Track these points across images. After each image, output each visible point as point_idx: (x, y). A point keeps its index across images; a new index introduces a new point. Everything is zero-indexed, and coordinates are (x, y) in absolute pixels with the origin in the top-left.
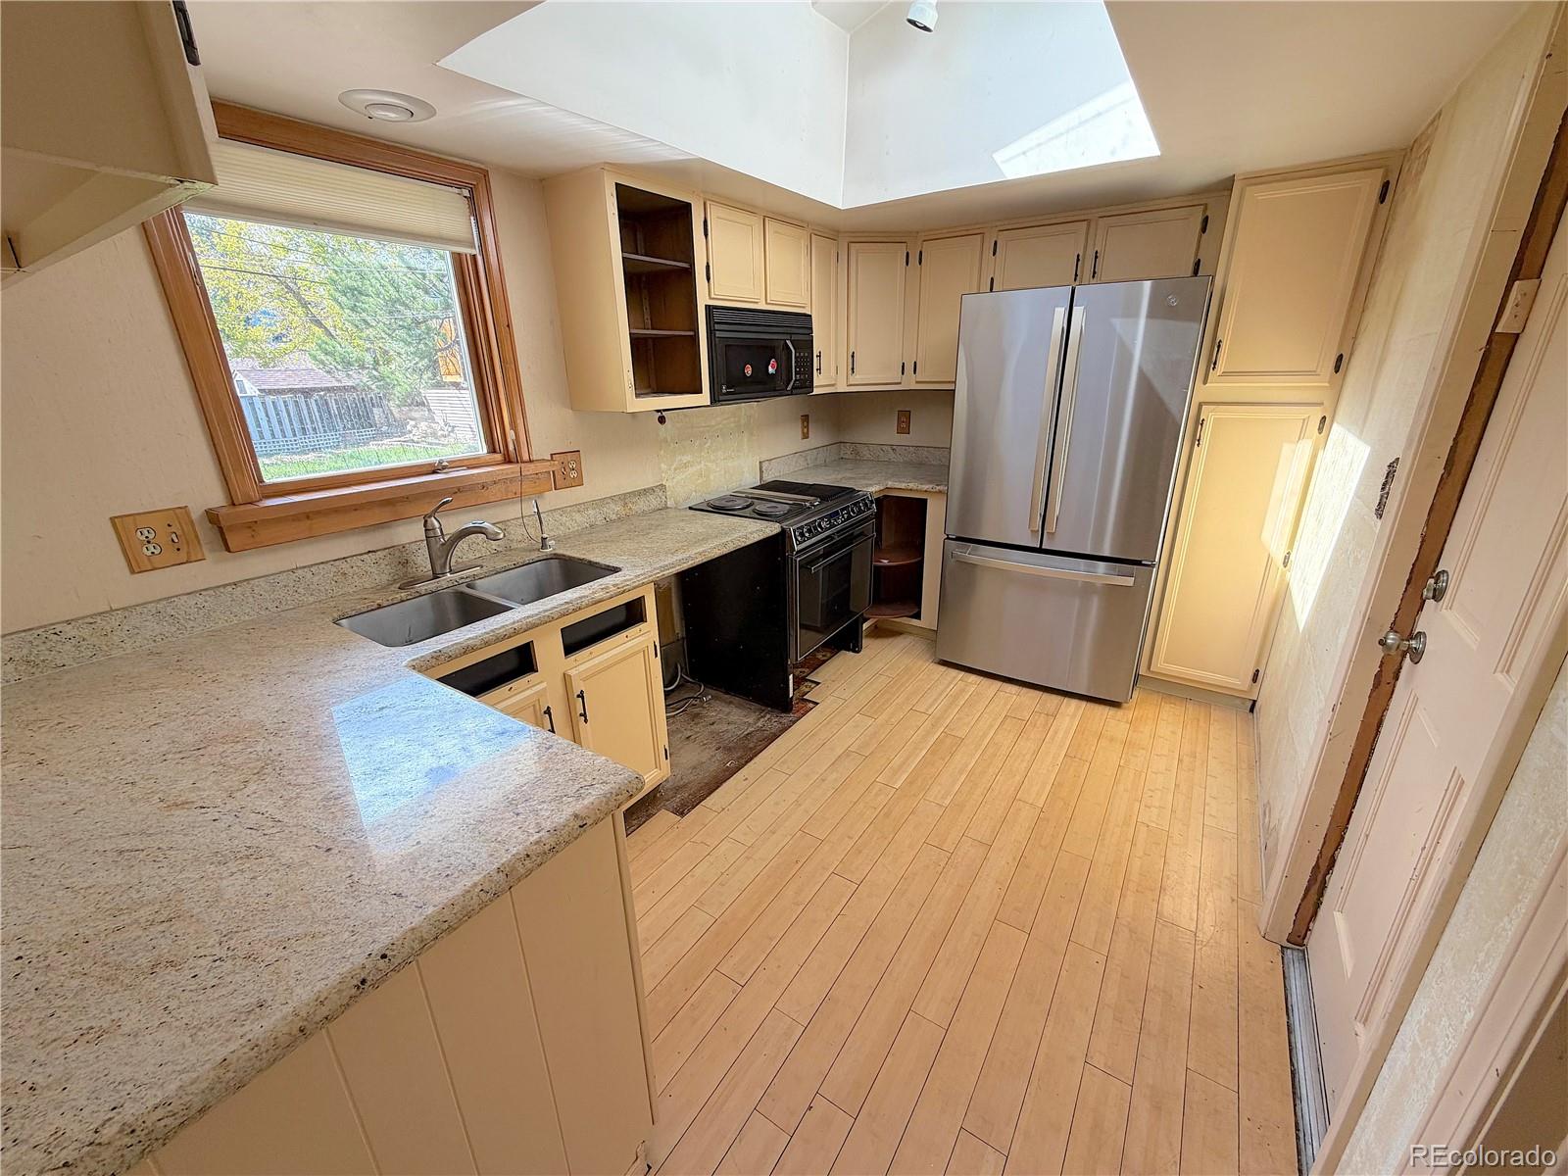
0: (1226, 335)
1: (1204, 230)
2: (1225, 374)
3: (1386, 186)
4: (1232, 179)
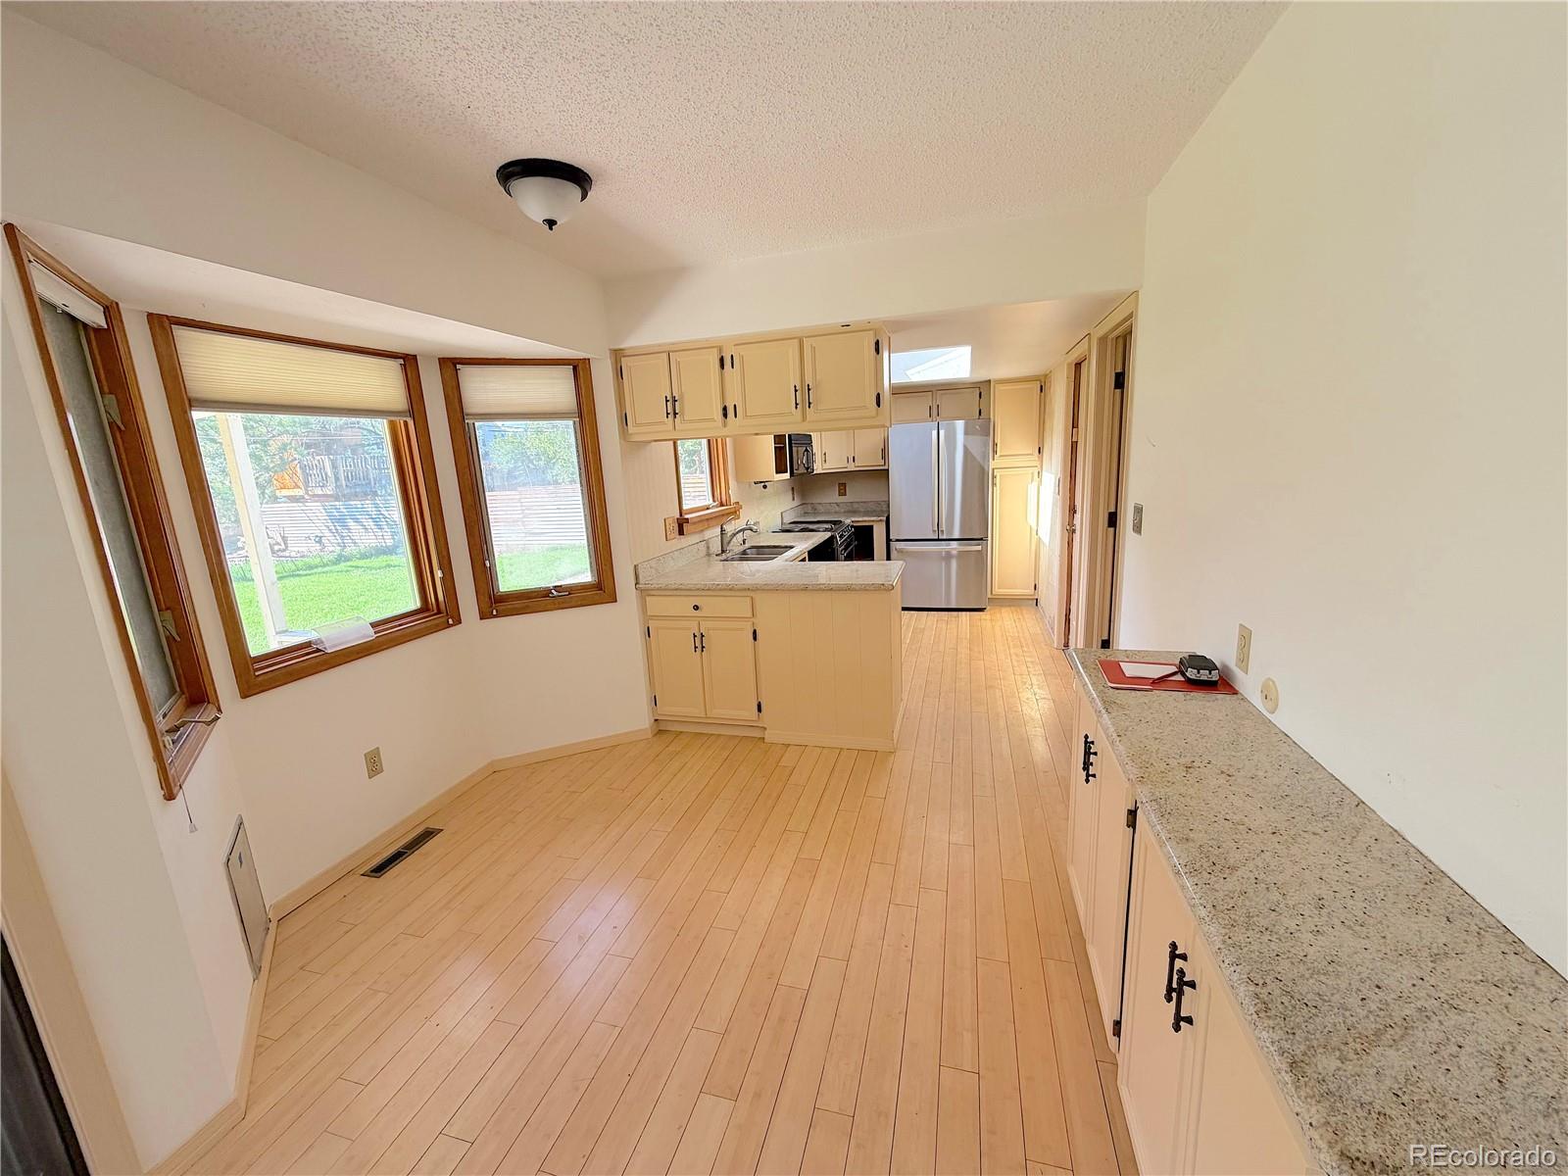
0: (998, 441)
1: (980, 397)
2: (1001, 456)
3: (1041, 387)
4: (990, 381)
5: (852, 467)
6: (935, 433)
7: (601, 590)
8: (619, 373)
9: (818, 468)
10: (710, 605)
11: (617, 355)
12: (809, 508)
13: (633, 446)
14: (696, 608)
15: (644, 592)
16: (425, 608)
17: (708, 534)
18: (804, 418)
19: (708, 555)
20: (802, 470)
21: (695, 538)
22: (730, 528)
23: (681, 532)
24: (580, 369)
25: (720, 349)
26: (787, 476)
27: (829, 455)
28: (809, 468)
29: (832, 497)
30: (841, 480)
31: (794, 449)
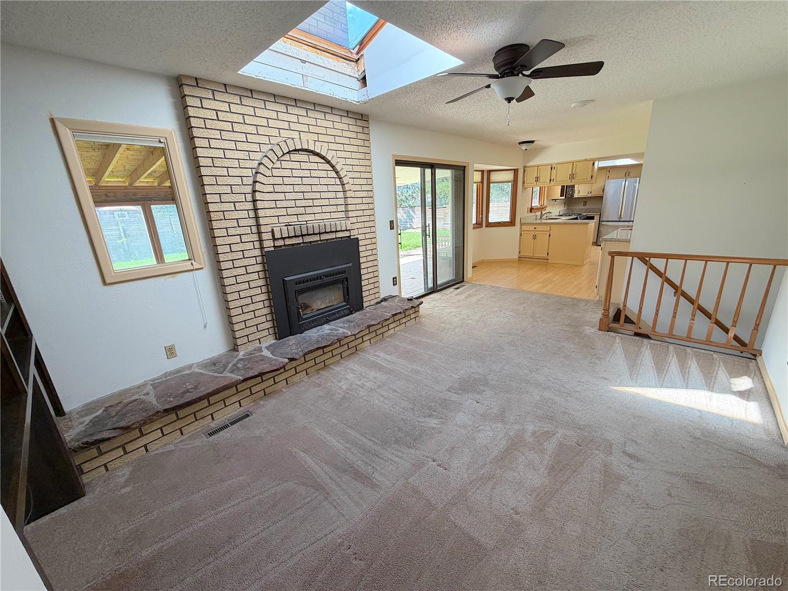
5: (590, 195)
6: (624, 183)
7: (512, 223)
8: (524, 171)
9: (576, 196)
10: (539, 228)
11: (525, 167)
12: (571, 211)
13: (524, 188)
14: (535, 228)
15: (521, 224)
16: (477, 223)
17: (537, 214)
18: (571, 181)
19: (536, 219)
20: (570, 196)
21: (534, 214)
22: (544, 212)
23: (531, 212)
24: (516, 171)
25: (552, 165)
26: (564, 198)
27: (581, 191)
28: (572, 195)
29: (581, 207)
30: (585, 200)
31: (568, 189)
